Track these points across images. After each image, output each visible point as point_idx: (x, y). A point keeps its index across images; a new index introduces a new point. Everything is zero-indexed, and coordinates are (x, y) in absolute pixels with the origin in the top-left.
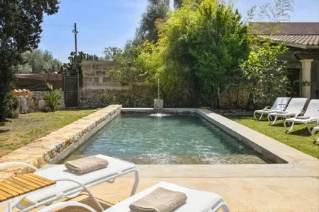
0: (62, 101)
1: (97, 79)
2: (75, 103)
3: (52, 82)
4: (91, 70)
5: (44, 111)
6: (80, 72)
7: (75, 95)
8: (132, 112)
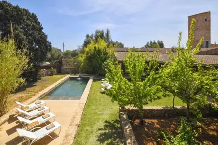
0: (56, 72)
1: (67, 65)
2: (60, 72)
3: (53, 67)
4: (65, 62)
5: (50, 75)
6: (62, 63)
7: (60, 70)
8: (73, 78)
